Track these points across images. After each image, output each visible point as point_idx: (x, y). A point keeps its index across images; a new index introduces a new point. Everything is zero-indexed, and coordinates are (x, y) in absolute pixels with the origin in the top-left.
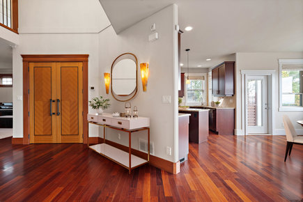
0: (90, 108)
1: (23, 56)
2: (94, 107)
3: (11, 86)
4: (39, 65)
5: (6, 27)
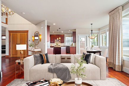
0: (29, 47)
1: (9, 31)
2: (30, 46)
3: (5, 39)
4: (14, 33)
5: (4, 23)
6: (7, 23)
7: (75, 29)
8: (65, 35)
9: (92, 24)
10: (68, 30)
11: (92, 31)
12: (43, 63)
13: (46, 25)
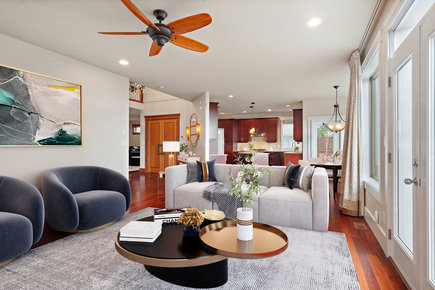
1: (145, 117)
2: (180, 151)
3: (139, 134)
4: (153, 122)
6: (141, 101)
7: (301, 102)
8: (282, 119)
9: (336, 87)
10: (284, 105)
11: (336, 106)
12: (201, 179)
13: (208, 102)
